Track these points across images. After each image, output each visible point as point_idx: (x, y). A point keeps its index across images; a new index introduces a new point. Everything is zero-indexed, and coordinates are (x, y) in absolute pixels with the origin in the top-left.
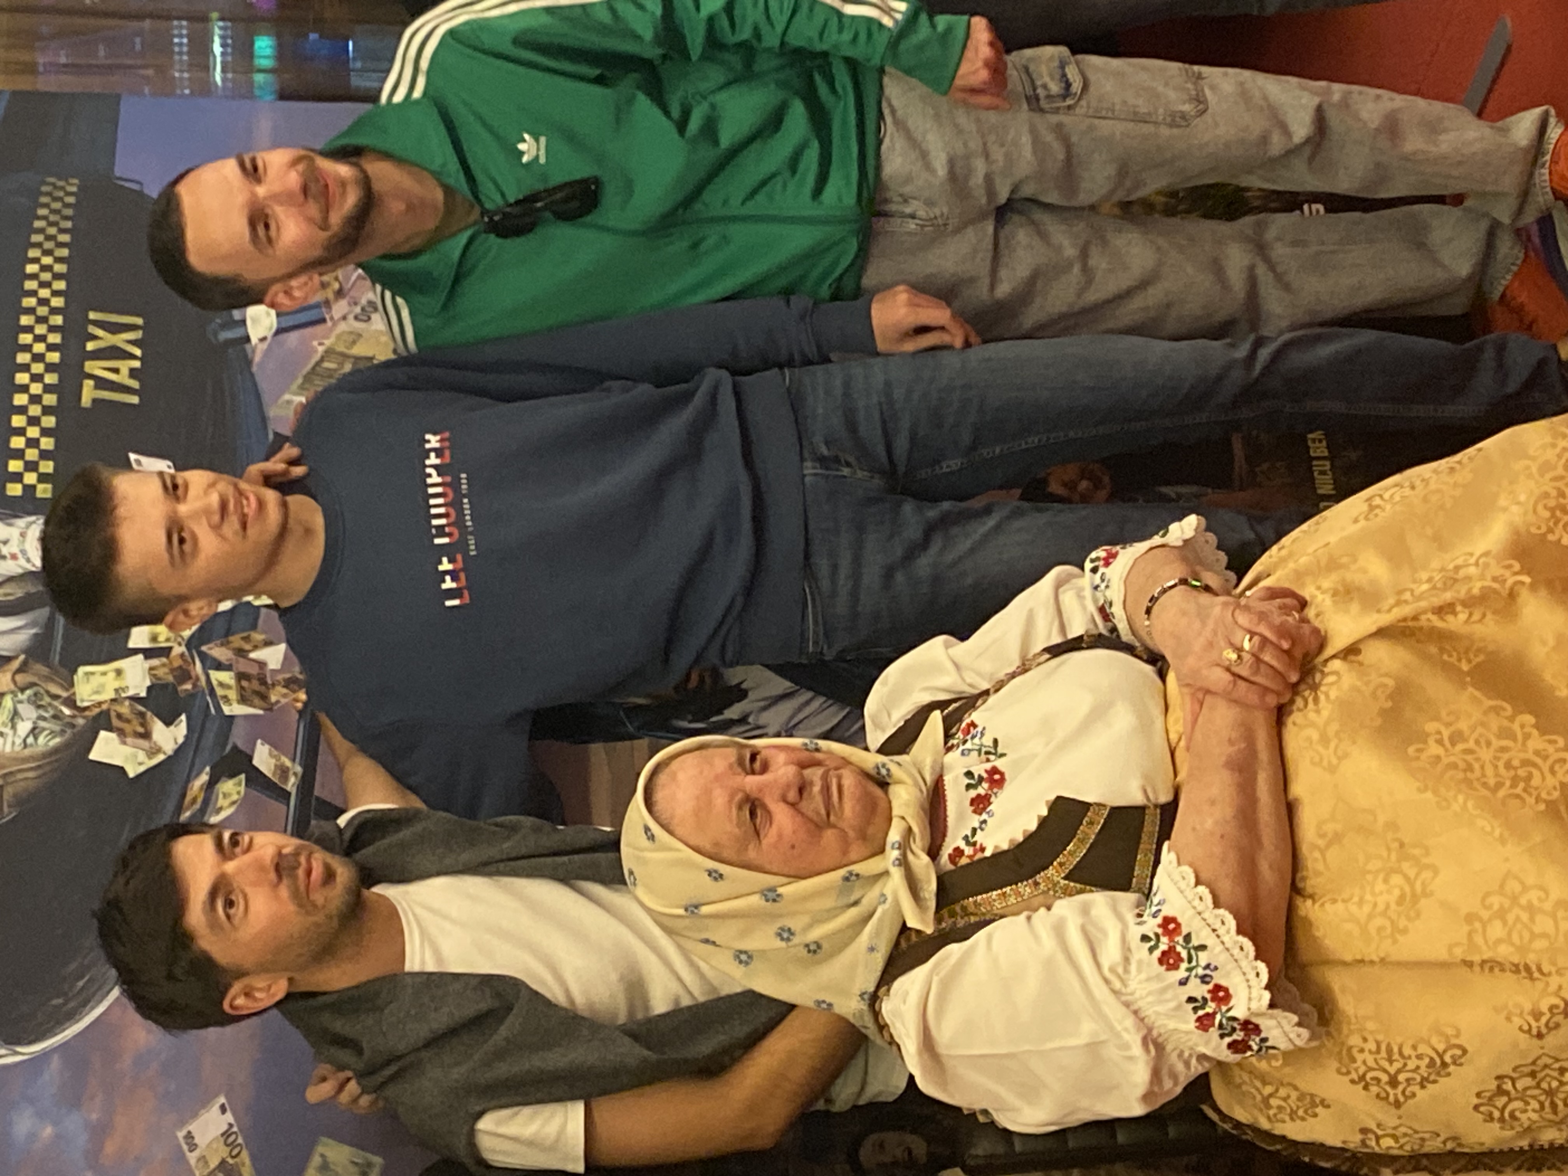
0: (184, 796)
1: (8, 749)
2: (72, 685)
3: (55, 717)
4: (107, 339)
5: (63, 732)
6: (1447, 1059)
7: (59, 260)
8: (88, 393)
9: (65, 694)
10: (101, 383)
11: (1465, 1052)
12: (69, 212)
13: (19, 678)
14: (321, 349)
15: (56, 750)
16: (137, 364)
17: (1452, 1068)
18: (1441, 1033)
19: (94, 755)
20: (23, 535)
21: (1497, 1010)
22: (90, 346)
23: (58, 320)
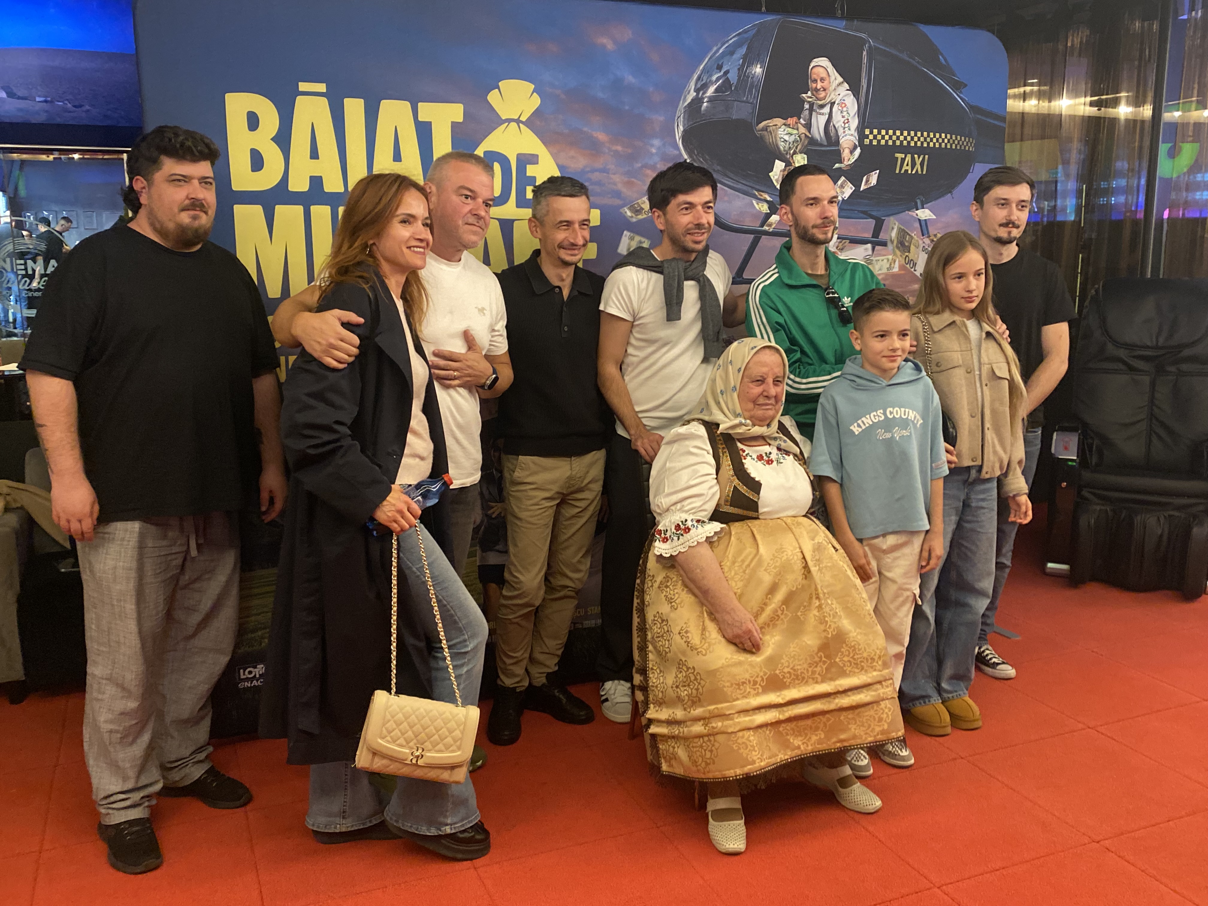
0: (763, 192)
1: (780, 132)
2: (801, 153)
3: (790, 148)
4: (918, 162)
5: (785, 151)
6: (673, 604)
7: (946, 144)
8: (900, 156)
9: (797, 151)
10: (903, 160)
11: (676, 609)
12: (963, 148)
13: (803, 135)
14: (913, 235)
15: (779, 148)
16: (910, 172)
17: (670, 605)
18: (682, 602)
19: (777, 162)
20: (852, 135)
21: (688, 620)
22: (916, 156)
23: (925, 145)
